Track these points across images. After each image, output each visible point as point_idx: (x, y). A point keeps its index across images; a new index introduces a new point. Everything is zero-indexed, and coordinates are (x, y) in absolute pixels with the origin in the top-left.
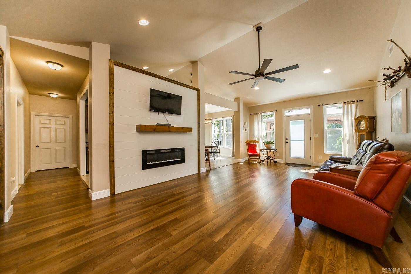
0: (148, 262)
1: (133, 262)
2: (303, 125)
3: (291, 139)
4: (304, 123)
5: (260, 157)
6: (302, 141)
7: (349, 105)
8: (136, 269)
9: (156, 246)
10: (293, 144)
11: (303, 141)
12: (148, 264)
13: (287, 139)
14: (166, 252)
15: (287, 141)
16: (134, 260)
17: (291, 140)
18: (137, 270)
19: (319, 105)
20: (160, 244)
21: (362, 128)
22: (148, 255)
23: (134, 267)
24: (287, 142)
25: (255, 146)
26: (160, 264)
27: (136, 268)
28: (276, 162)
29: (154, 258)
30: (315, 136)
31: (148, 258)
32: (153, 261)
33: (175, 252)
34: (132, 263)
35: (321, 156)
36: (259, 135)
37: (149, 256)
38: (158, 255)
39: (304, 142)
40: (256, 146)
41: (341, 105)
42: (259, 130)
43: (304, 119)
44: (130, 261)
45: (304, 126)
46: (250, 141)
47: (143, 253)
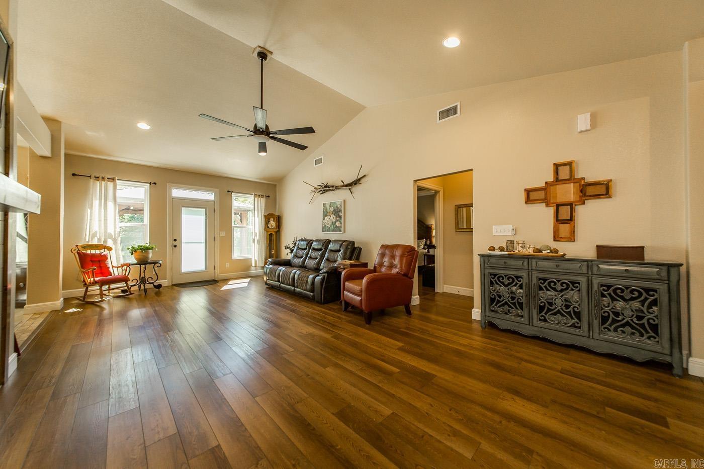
0: (461, 432)
1: (473, 454)
2: (203, 218)
3: (183, 240)
4: (206, 214)
5: (126, 283)
6: (201, 243)
7: (259, 199)
8: (482, 444)
9: (427, 430)
10: (186, 249)
11: (203, 242)
12: (465, 432)
13: (175, 240)
14: (434, 415)
15: (175, 243)
16: (468, 453)
17: (184, 243)
18: (481, 442)
19: (228, 191)
20: (421, 426)
21: (270, 227)
22: (449, 435)
23: (480, 447)
24: (175, 246)
25: (105, 258)
26: (458, 417)
27: (480, 445)
28: (159, 286)
29: (451, 427)
30: (221, 235)
31: (455, 433)
32: (457, 427)
33: (431, 405)
34: (475, 454)
35: (228, 264)
36: (105, 231)
37: (449, 433)
38: (444, 423)
39: (204, 244)
40: (107, 258)
41: (253, 196)
42: (106, 220)
43: (206, 208)
44: (473, 460)
45: (206, 220)
46: (85, 247)
47: (449, 444)
